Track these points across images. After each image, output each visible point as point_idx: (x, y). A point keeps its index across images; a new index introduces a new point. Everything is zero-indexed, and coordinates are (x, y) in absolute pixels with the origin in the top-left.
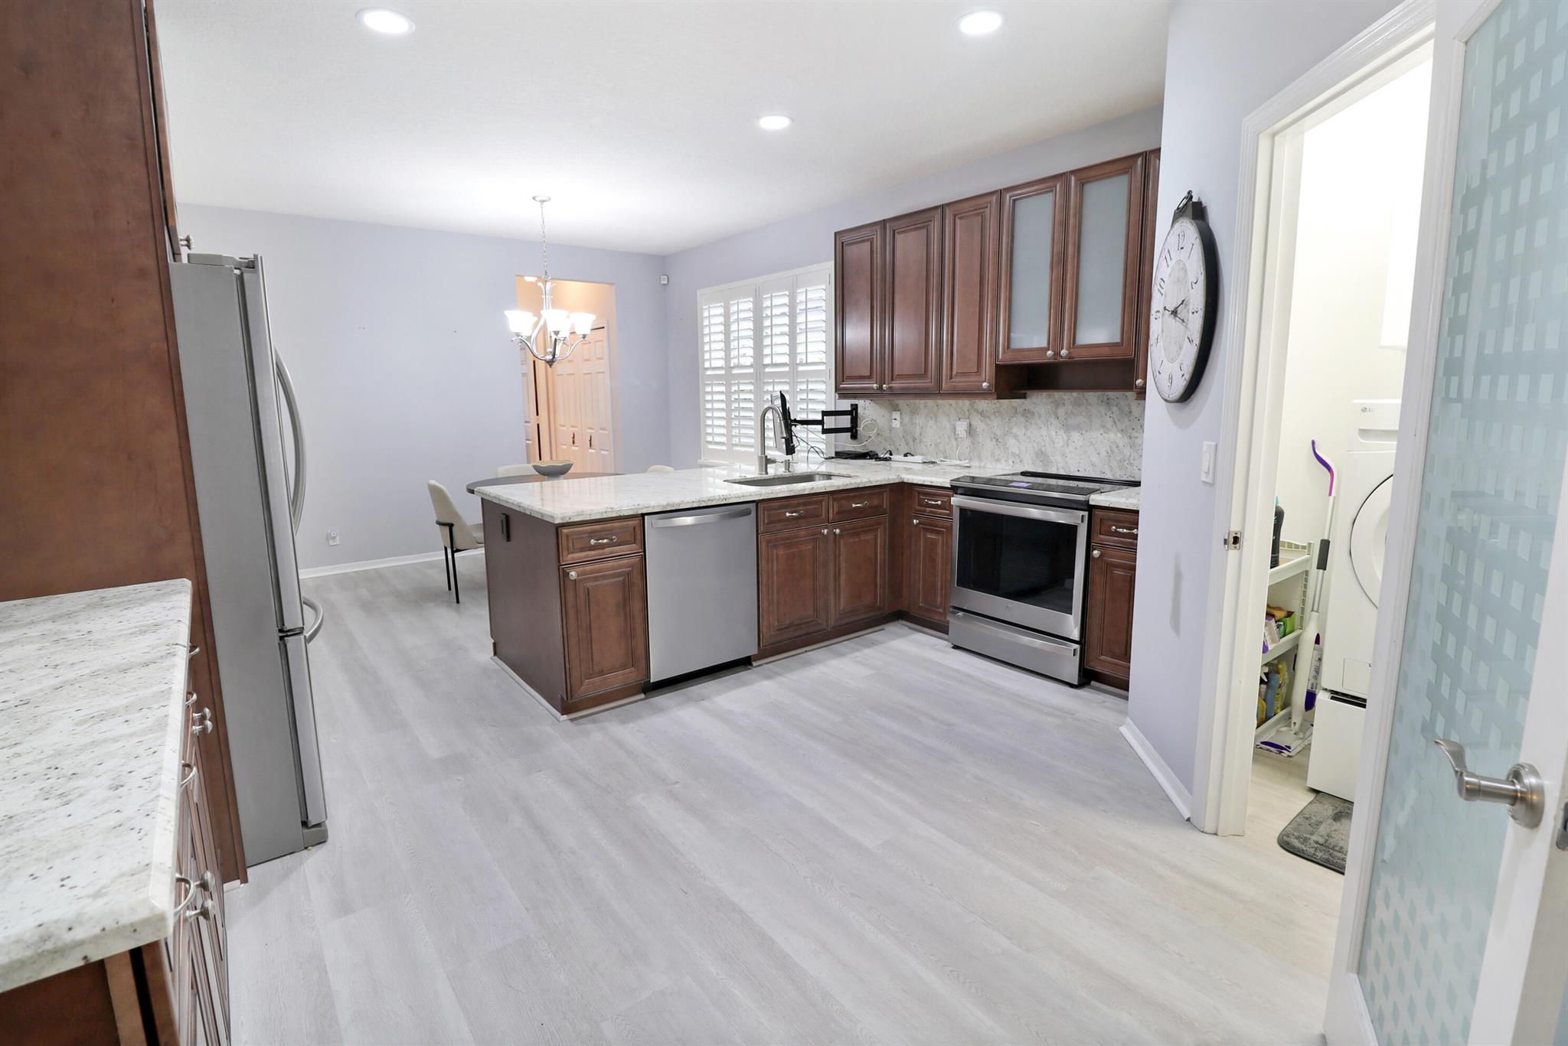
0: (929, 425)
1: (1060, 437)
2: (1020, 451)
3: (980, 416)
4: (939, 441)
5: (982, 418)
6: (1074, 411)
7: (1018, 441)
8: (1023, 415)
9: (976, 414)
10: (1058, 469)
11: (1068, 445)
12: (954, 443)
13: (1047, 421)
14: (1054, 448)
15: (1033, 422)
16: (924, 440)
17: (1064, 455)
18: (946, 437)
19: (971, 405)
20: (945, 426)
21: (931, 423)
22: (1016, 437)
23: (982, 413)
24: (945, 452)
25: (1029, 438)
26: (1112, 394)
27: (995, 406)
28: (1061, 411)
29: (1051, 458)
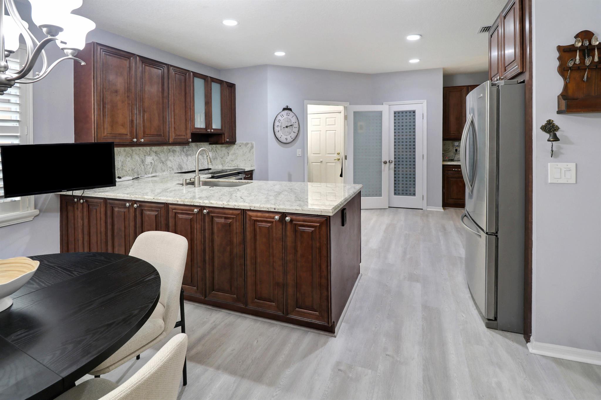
0: (127, 160)
1: (185, 159)
2: (172, 166)
3: (155, 154)
4: (133, 168)
5: (156, 155)
6: (189, 149)
7: (171, 162)
8: (172, 152)
9: (153, 153)
10: (185, 170)
11: (187, 161)
12: (143, 167)
13: (181, 153)
14: (183, 163)
15: (176, 154)
16: (125, 168)
17: (186, 165)
18: (138, 165)
19: (150, 149)
20: (137, 160)
21: (129, 159)
22: (170, 160)
23: (156, 152)
24: (138, 172)
25: (175, 160)
26: (198, 143)
27: (161, 149)
28: (185, 150)
29: (183, 166)
